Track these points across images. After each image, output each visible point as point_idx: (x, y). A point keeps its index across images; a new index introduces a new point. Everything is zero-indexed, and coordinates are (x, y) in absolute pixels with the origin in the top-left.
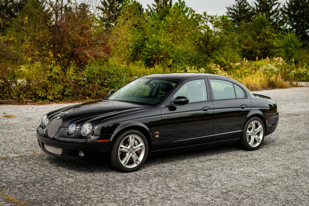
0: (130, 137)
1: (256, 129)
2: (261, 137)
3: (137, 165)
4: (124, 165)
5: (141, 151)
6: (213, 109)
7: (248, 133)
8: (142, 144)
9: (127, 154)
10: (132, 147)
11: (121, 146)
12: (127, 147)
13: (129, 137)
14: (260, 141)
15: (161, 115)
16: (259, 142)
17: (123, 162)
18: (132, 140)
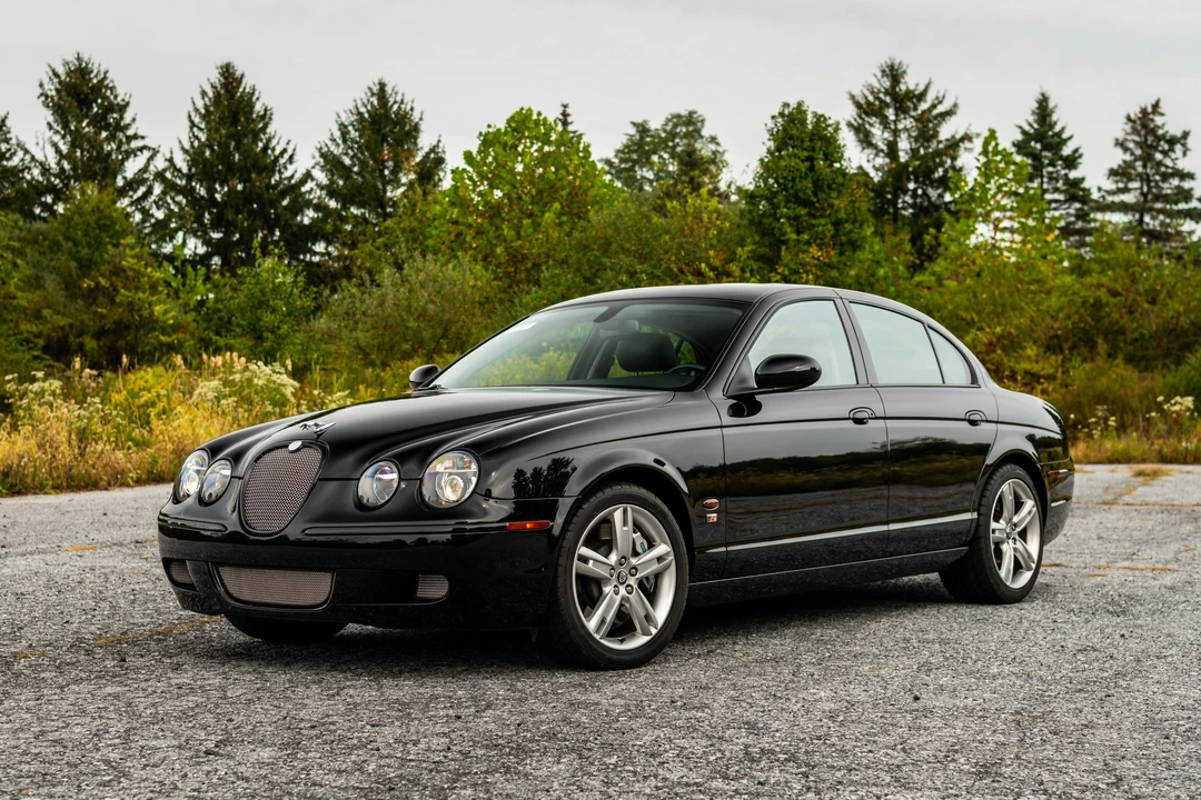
0: (618, 516)
1: (1016, 513)
2: (1033, 545)
3: (645, 639)
4: (597, 637)
5: (658, 576)
6: (885, 418)
7: (994, 531)
8: (663, 548)
9: (608, 589)
10: (623, 559)
11: (584, 551)
12: (606, 556)
13: (611, 513)
14: (1034, 566)
15: (722, 427)
16: (1029, 569)
17: (592, 624)
18: (625, 528)
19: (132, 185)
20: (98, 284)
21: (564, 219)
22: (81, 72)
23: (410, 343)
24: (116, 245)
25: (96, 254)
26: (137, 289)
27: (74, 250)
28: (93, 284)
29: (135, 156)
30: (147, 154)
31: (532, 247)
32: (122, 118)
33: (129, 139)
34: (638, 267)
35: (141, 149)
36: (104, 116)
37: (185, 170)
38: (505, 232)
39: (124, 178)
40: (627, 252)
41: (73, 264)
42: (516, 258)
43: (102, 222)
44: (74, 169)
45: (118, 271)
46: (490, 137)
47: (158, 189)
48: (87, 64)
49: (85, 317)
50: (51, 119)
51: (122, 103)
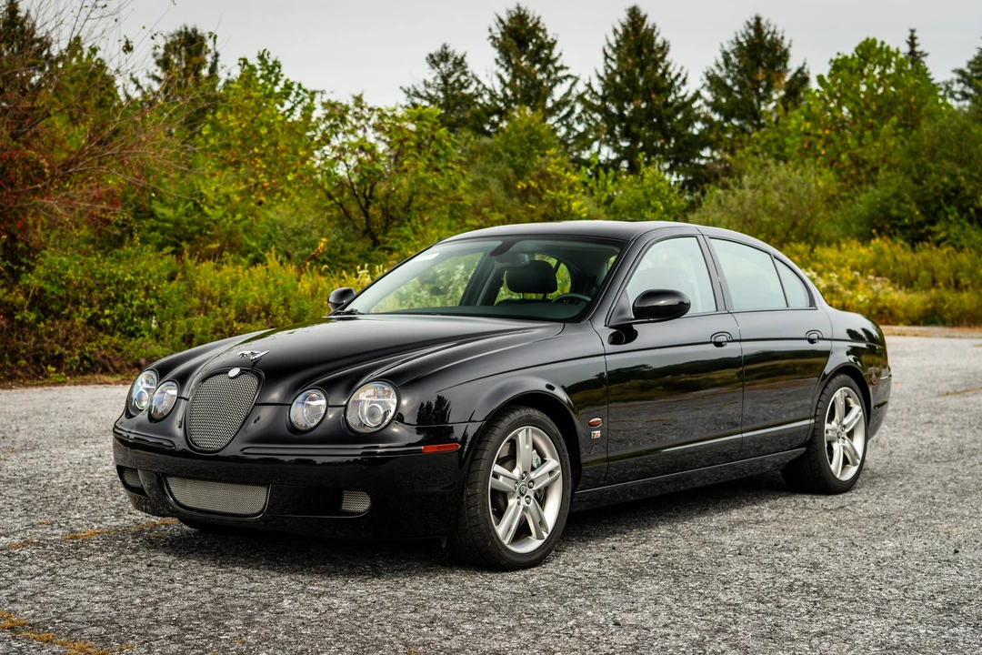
19: (558, 106)
20: (529, 186)
21: (901, 130)
22: (520, 18)
23: (765, 234)
24: (543, 155)
25: (528, 163)
26: (559, 189)
27: (511, 159)
28: (525, 186)
29: (562, 82)
30: (570, 81)
31: (872, 153)
32: (551, 53)
33: (557, 69)
34: (959, 171)
35: (566, 77)
36: (537, 52)
37: (600, 93)
38: (849, 141)
39: (553, 100)
40: (950, 158)
41: (510, 171)
42: (857, 162)
43: (532, 137)
44: (514, 95)
45: (544, 175)
46: (839, 63)
47: (579, 108)
48: (525, 12)
49: (520, 211)
50: (497, 56)
51: (552, 42)
